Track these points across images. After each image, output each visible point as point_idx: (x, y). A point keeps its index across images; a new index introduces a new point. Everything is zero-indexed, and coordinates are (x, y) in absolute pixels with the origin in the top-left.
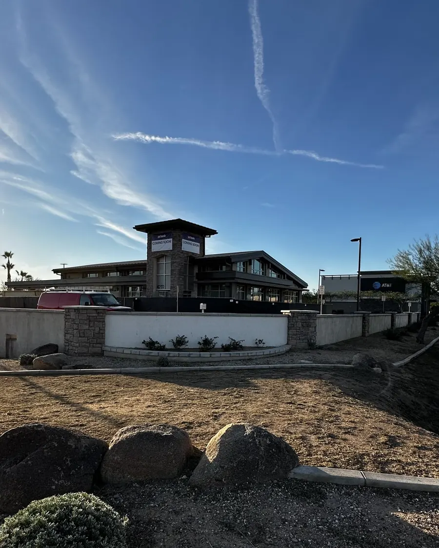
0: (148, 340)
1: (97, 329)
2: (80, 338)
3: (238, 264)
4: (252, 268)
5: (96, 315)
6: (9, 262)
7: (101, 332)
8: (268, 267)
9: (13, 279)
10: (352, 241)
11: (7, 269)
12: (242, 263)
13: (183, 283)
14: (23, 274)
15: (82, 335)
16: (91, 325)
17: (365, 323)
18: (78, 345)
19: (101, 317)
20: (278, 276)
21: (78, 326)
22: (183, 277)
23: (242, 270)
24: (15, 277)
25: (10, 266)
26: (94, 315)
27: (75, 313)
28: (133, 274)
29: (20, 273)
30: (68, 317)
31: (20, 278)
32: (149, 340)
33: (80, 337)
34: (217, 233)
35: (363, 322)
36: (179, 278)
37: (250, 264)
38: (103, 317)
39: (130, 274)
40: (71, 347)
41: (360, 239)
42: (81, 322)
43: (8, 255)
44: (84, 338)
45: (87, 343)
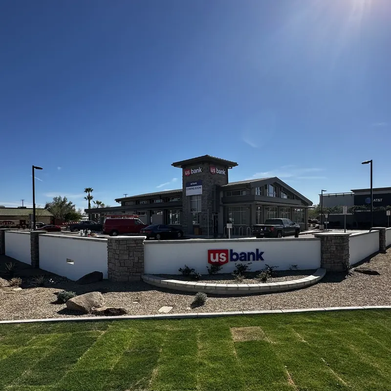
0: (183, 268)
1: (136, 259)
2: (121, 268)
3: (256, 188)
4: (268, 192)
5: (135, 245)
6: (89, 195)
7: (140, 261)
8: (281, 190)
9: (92, 207)
10: (362, 163)
11: (88, 200)
12: (259, 188)
13: (211, 207)
14: (98, 203)
15: (122, 264)
16: (131, 255)
17: (382, 238)
18: (119, 274)
19: (139, 247)
20: (288, 197)
21: (119, 256)
22: (211, 201)
23: (259, 194)
24: (93, 205)
25: (90, 198)
26: (133, 245)
27: (116, 244)
28: (173, 200)
29: (96, 202)
30: (110, 247)
31: (96, 206)
32: (185, 268)
33: (120, 266)
34: (238, 165)
35: (380, 238)
36: (208, 203)
37: (266, 188)
38: (141, 247)
39: (171, 201)
40: (113, 276)
41: (371, 161)
42: (122, 252)
43: (88, 190)
44: (125, 268)
45: (127, 272)
